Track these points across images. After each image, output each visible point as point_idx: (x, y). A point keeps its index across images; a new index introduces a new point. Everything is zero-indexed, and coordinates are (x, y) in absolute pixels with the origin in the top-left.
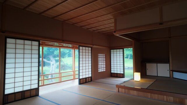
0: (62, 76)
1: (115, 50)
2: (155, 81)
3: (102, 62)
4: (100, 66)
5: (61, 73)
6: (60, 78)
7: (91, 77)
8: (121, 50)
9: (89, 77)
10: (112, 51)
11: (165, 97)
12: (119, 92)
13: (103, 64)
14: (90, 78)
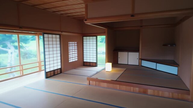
0: (24, 69)
1: (88, 38)
2: (125, 71)
3: (74, 51)
4: (70, 56)
5: (22, 65)
6: (21, 71)
7: (61, 69)
8: (95, 38)
9: (57, 69)
10: (85, 38)
11: (132, 88)
12: (90, 84)
13: (74, 53)
14: (59, 70)
